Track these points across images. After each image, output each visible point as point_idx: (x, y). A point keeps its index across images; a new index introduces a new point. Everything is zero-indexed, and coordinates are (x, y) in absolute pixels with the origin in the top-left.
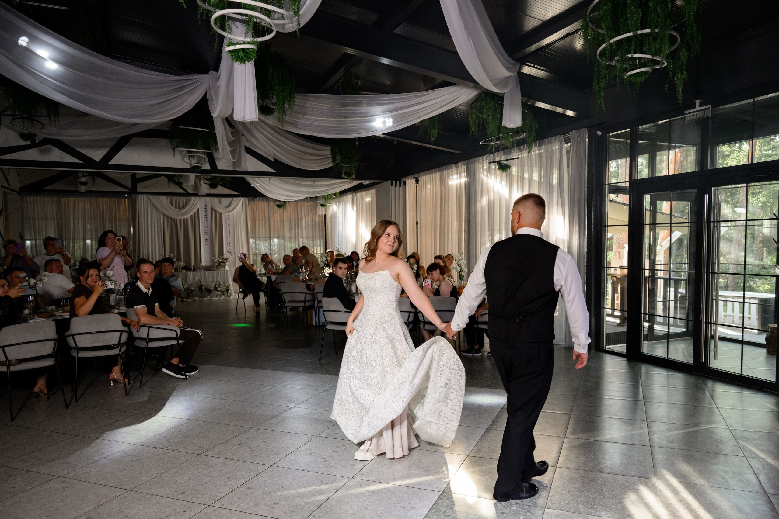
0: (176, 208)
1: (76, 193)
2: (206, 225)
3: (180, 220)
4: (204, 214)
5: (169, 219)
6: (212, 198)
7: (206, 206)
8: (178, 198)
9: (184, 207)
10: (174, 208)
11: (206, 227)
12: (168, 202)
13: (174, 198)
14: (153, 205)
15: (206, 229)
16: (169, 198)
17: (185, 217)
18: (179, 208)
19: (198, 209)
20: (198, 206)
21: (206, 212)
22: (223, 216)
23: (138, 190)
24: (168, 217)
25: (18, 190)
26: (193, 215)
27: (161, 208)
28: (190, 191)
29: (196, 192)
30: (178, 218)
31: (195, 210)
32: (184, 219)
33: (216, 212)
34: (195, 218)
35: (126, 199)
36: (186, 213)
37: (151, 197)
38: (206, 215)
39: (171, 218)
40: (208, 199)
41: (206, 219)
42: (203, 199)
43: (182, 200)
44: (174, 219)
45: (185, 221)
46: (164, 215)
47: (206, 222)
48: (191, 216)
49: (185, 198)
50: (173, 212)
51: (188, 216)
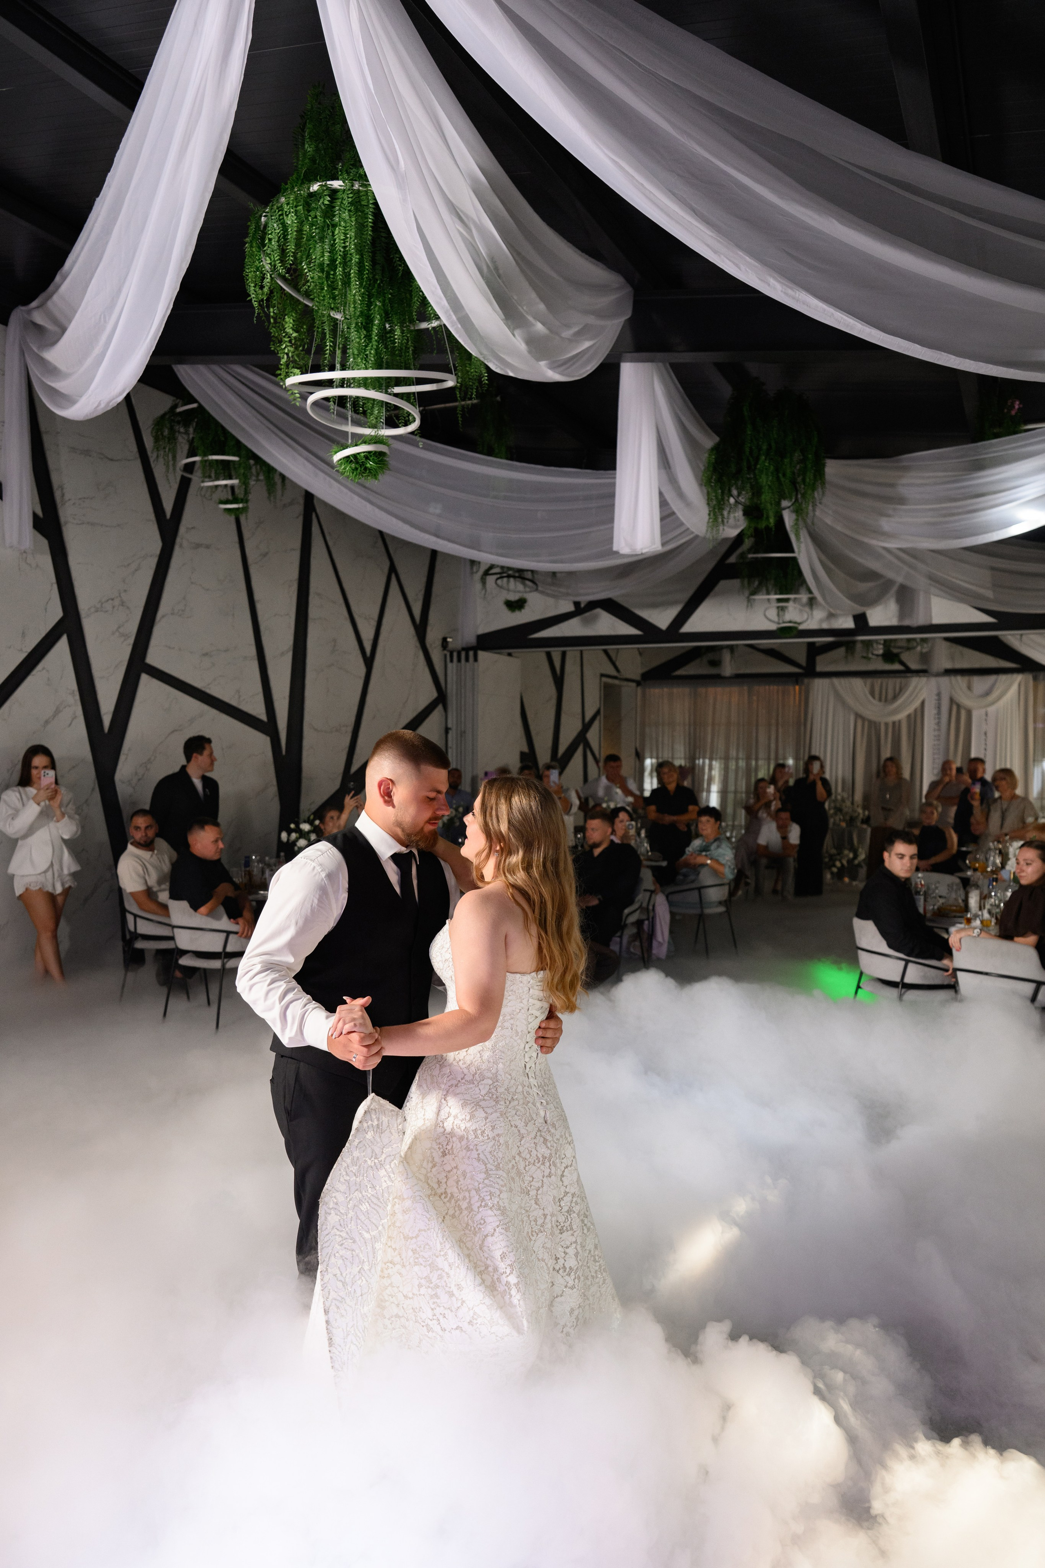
0: (880, 700)
1: (717, 679)
2: (936, 733)
3: (886, 724)
4: (935, 711)
5: (866, 724)
6: (953, 678)
7: (939, 695)
8: (885, 681)
9: (895, 697)
10: (876, 702)
11: (938, 738)
12: (867, 691)
13: (878, 682)
14: (837, 695)
15: (936, 742)
16: (869, 681)
17: (897, 718)
18: (886, 701)
19: (923, 703)
20: (923, 695)
21: (939, 707)
22: (975, 715)
23: (819, 669)
24: (863, 719)
25: (638, 678)
26: (913, 716)
27: (850, 701)
28: (913, 666)
29: (924, 667)
30: (883, 720)
31: (917, 704)
32: (894, 723)
33: (959, 706)
34: (916, 720)
35: (797, 687)
36: (896, 712)
37: (836, 681)
38: (939, 713)
39: (870, 722)
40: (945, 681)
41: (937, 721)
42: (933, 681)
43: (892, 683)
44: (875, 723)
45: (897, 726)
46: (858, 716)
47: (936, 727)
48: (909, 716)
49: (898, 681)
50: (873, 710)
51: (902, 716)
